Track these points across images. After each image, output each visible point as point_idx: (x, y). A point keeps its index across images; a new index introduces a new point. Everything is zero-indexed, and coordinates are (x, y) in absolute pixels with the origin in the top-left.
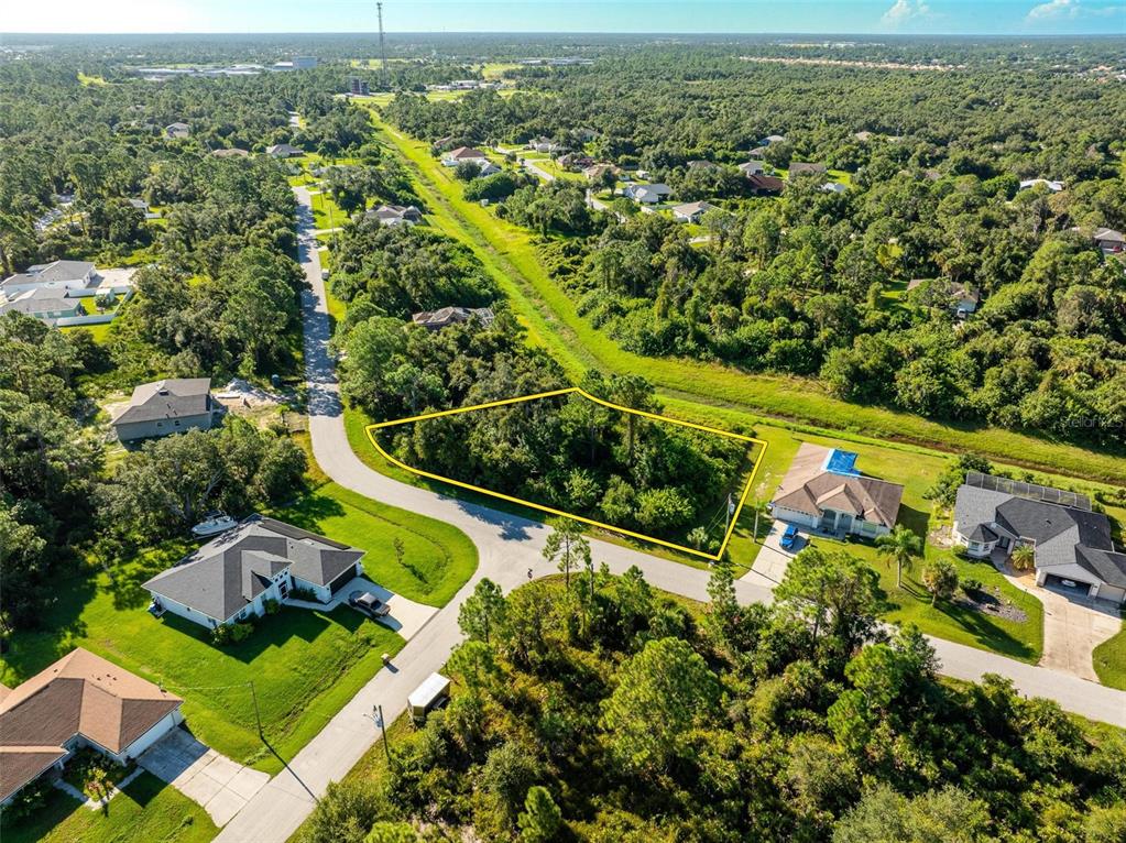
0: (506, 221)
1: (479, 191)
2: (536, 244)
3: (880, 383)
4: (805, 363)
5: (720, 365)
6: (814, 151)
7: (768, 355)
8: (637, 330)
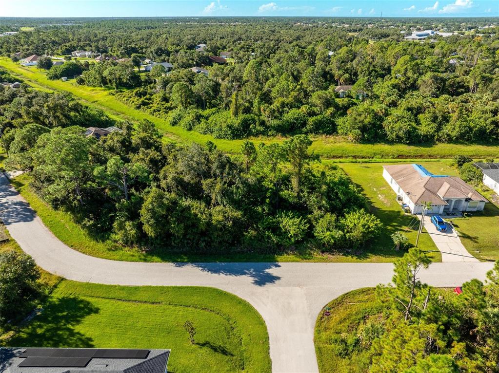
0: (86, 86)
1: (59, 73)
2: (114, 95)
3: (376, 131)
4: (328, 128)
5: (283, 137)
6: (226, 48)
7: (308, 126)
8: (224, 125)
